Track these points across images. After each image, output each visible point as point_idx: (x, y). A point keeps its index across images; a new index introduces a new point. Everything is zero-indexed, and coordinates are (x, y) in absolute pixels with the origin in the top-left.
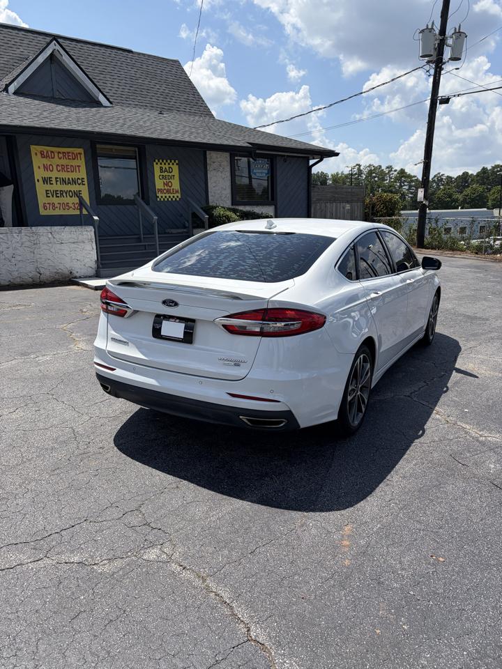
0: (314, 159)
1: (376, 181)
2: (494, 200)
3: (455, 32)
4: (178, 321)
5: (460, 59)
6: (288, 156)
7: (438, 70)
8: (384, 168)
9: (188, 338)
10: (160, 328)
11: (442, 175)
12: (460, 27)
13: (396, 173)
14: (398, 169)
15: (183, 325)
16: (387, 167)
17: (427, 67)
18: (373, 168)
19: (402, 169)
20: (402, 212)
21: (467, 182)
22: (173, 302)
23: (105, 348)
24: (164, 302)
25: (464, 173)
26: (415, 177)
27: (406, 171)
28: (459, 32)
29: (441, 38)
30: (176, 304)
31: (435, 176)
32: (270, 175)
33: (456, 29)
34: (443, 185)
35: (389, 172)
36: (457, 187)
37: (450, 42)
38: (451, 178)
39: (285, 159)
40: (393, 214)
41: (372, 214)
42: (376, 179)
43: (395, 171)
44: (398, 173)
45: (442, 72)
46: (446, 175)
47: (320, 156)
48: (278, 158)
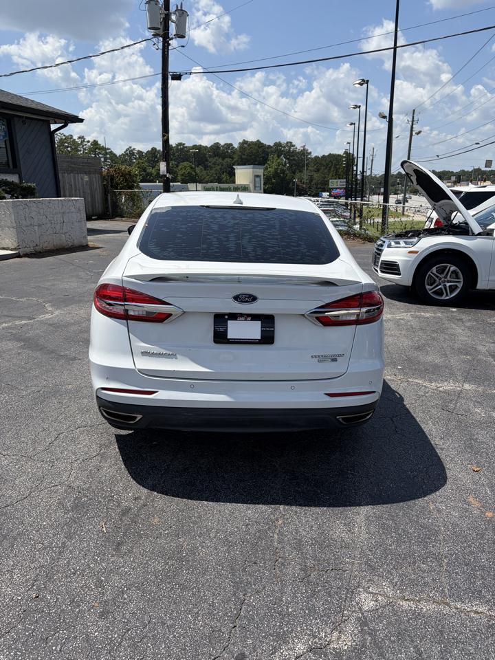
0: (56, 123)
1: (69, 152)
2: (182, 175)
3: (177, 10)
4: (249, 318)
5: (184, 37)
6: (27, 118)
7: (166, 44)
8: (75, 137)
9: (267, 338)
10: (226, 331)
11: (134, 149)
12: (182, 4)
13: (89, 144)
14: (91, 140)
15: (258, 324)
16: (79, 138)
17: (155, 40)
18: (64, 138)
19: (95, 141)
20: (140, 184)
21: (156, 157)
22: (250, 296)
23: (133, 367)
24: (236, 298)
25: (152, 149)
26: (109, 149)
27: (99, 142)
28: (181, 10)
29: (166, 12)
30: (254, 299)
31: (127, 150)
32: (7, 138)
33: (177, 6)
34: (135, 159)
35: (82, 142)
36: (148, 161)
37: (173, 17)
38: (142, 152)
39: (24, 120)
40: (131, 187)
41: (112, 186)
42: (69, 149)
43: (88, 142)
44: (91, 145)
45: (170, 48)
46: (137, 149)
47: (64, 121)
48: (15, 118)
